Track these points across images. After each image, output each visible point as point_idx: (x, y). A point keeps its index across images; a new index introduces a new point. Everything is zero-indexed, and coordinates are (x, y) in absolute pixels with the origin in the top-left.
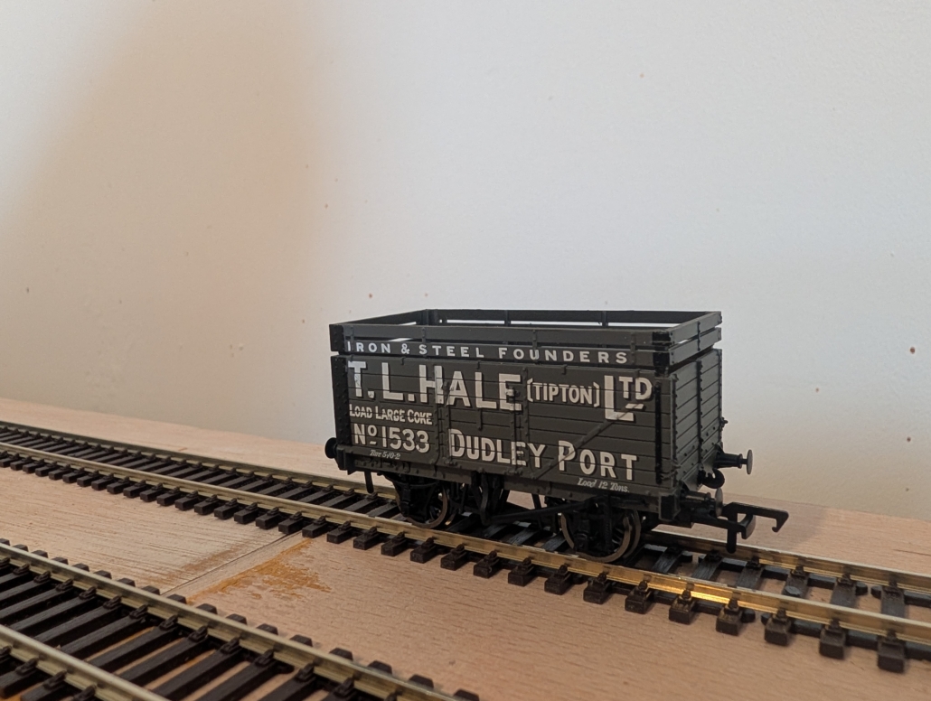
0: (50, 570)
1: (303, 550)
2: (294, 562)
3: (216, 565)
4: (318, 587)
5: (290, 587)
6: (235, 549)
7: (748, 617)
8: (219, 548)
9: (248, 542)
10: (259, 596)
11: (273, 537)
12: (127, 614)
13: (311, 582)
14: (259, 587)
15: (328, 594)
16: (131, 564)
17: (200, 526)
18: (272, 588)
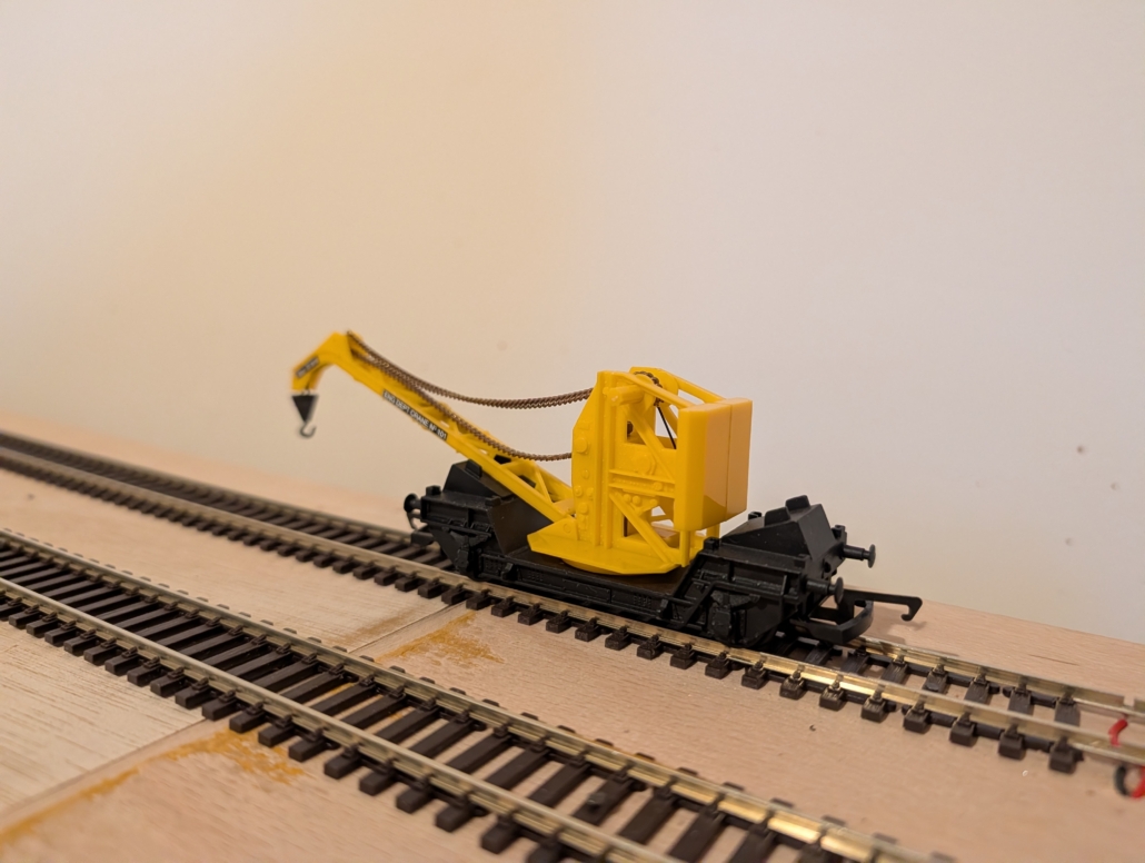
1: (469, 622)
2: (463, 633)
4: (492, 658)
5: (466, 657)
6: (402, 617)
8: (387, 614)
9: (411, 612)
10: (438, 663)
11: (436, 606)
12: (325, 670)
13: (482, 652)
14: (436, 654)
15: (503, 665)
17: (361, 590)
18: (448, 656)
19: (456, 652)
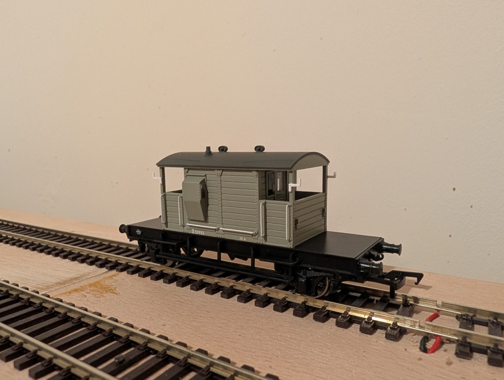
1: (114, 277)
2: (108, 282)
3: (71, 283)
4: (115, 293)
5: (102, 293)
6: (82, 276)
8: (74, 276)
9: (89, 273)
10: (86, 296)
11: (102, 271)
13: (112, 291)
14: (87, 293)
15: (119, 296)
16: (31, 281)
18: (93, 293)
19: (98, 291)
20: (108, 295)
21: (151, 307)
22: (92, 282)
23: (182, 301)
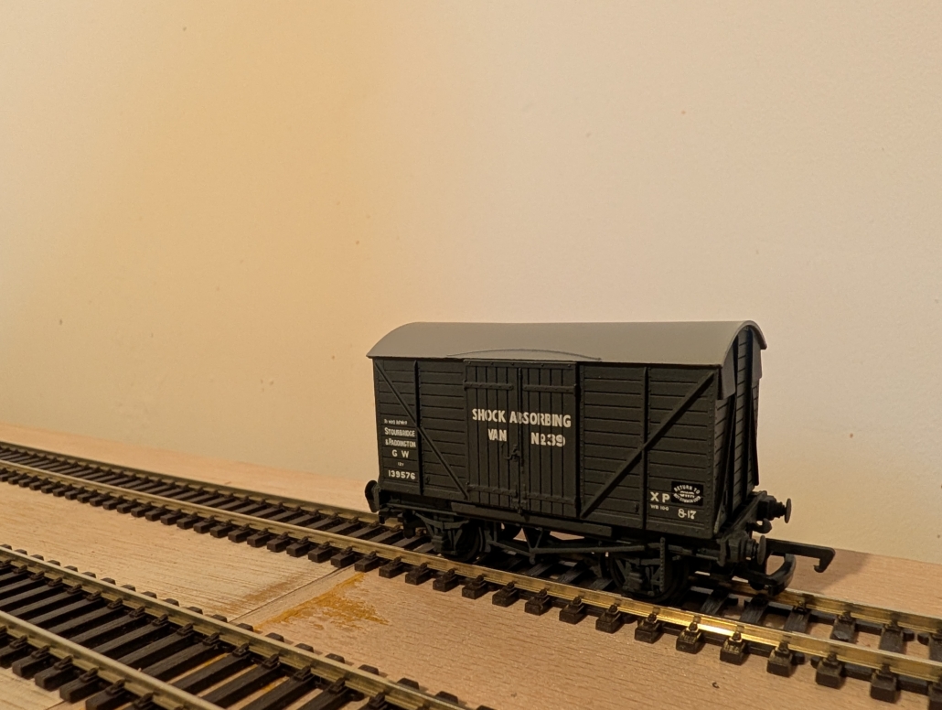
0: (122, 597)
1: (357, 584)
2: (350, 595)
3: (275, 596)
5: (349, 620)
7: (797, 659)
8: (275, 580)
9: (303, 574)
10: (321, 628)
11: (326, 570)
12: (200, 641)
13: (367, 614)
14: (320, 618)
15: (386, 627)
17: (253, 558)
18: (332, 619)
19: (340, 614)
20: (366, 626)
21: (466, 652)
22: (318, 595)
23: (522, 638)
